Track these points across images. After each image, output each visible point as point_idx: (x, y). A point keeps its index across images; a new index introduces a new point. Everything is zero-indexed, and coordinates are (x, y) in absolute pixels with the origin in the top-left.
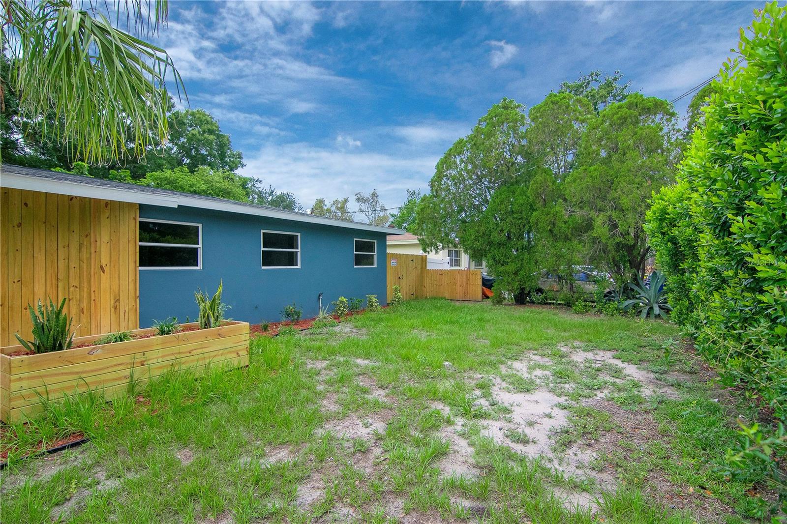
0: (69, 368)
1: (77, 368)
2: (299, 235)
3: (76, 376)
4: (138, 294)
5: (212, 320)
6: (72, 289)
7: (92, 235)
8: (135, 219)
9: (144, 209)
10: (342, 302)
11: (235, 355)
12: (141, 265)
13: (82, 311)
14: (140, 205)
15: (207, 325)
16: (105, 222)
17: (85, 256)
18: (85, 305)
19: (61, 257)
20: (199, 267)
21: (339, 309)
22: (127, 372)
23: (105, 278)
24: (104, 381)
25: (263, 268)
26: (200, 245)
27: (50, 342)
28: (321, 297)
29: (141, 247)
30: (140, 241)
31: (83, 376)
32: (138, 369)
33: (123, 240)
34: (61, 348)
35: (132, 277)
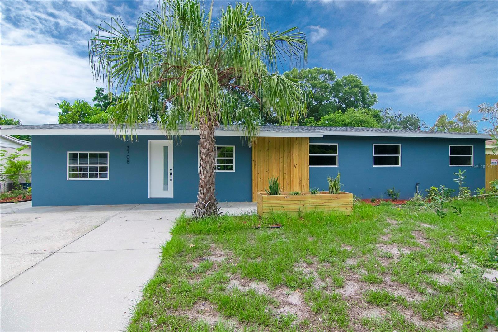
0: (279, 202)
1: (281, 202)
2: (400, 145)
3: (281, 205)
4: (309, 178)
5: (334, 190)
6: (284, 174)
7: (291, 152)
8: (307, 144)
9: (311, 139)
10: (433, 190)
11: (345, 209)
12: (310, 165)
15: (332, 192)
16: (296, 146)
17: (289, 161)
19: (281, 162)
20: (337, 166)
21: (431, 195)
22: (298, 207)
23: (296, 170)
24: (289, 209)
25: (374, 166)
26: (337, 155)
28: (417, 186)
29: (310, 156)
30: (310, 154)
31: (283, 206)
32: (302, 207)
33: (303, 154)
34: (277, 194)
35: (306, 170)
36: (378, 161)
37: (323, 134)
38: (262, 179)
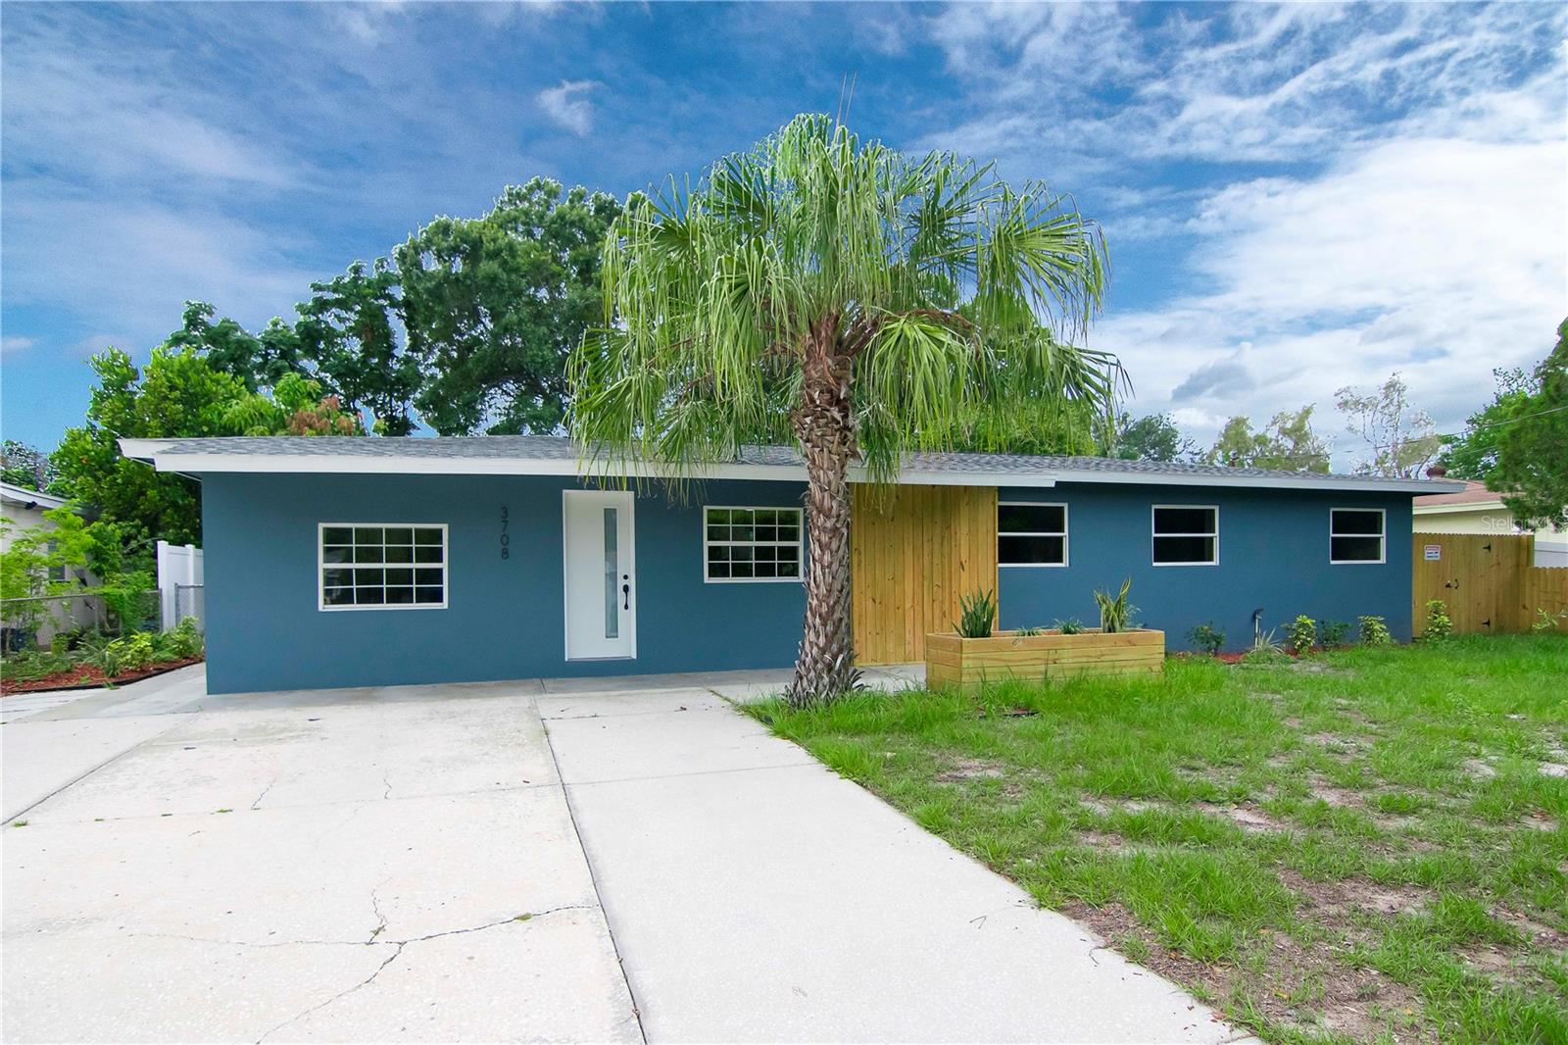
0: (996, 655)
1: (1006, 655)
2: (1217, 509)
3: (1002, 664)
4: (997, 598)
5: (1117, 625)
6: (935, 589)
7: (952, 527)
8: (994, 503)
9: (1004, 492)
10: (1303, 625)
11: (1146, 669)
12: (1000, 562)
13: (944, 614)
14: (999, 487)
15: (1111, 629)
16: (964, 511)
17: (946, 550)
18: (946, 607)
19: (926, 554)
20: (1065, 564)
21: (1297, 638)
22: (1042, 668)
23: (965, 575)
24: (1026, 673)
25: (1155, 564)
26: (1066, 533)
27: (980, 628)
28: (1258, 617)
29: (1000, 537)
30: (1000, 531)
31: (1010, 664)
32: (1051, 666)
33: (983, 529)
35: (991, 577)
36: (1164, 550)
37: (1054, 477)
38: (878, 601)
